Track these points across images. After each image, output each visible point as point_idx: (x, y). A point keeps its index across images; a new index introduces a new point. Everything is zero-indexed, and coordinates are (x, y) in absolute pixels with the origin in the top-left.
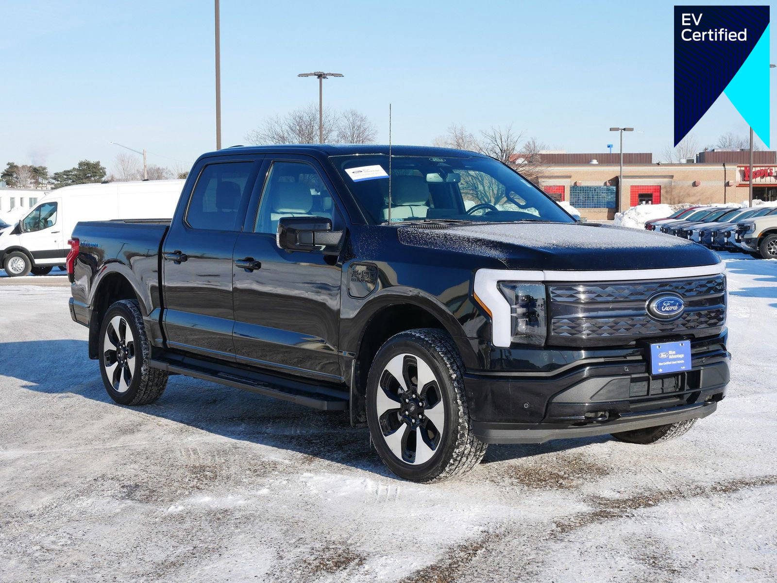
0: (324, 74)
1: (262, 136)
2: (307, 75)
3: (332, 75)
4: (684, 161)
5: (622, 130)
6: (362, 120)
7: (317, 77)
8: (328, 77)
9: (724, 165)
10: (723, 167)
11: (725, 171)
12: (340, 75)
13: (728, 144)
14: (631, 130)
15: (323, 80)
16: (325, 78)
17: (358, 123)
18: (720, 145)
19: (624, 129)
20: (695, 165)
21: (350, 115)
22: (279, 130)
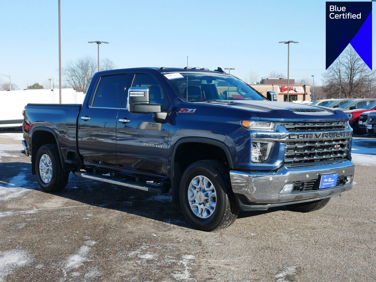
0: (100, 42)
1: (65, 69)
2: (92, 42)
3: (104, 42)
4: (255, 83)
5: (229, 69)
6: (111, 63)
7: (97, 43)
8: (101, 43)
9: (273, 85)
10: (272, 86)
11: (273, 88)
12: (108, 43)
13: (273, 76)
14: (234, 69)
15: (99, 45)
16: (100, 44)
17: (109, 64)
18: (270, 76)
19: (231, 69)
20: (260, 85)
21: (106, 61)
22: (72, 67)
